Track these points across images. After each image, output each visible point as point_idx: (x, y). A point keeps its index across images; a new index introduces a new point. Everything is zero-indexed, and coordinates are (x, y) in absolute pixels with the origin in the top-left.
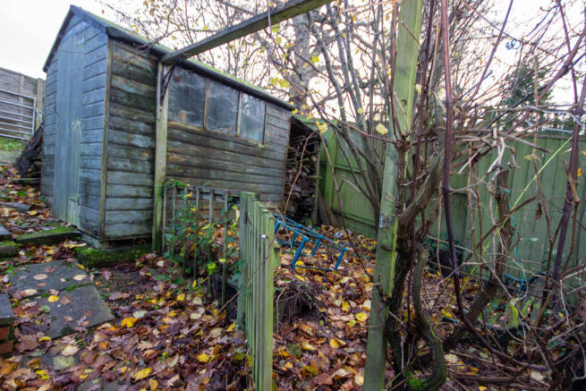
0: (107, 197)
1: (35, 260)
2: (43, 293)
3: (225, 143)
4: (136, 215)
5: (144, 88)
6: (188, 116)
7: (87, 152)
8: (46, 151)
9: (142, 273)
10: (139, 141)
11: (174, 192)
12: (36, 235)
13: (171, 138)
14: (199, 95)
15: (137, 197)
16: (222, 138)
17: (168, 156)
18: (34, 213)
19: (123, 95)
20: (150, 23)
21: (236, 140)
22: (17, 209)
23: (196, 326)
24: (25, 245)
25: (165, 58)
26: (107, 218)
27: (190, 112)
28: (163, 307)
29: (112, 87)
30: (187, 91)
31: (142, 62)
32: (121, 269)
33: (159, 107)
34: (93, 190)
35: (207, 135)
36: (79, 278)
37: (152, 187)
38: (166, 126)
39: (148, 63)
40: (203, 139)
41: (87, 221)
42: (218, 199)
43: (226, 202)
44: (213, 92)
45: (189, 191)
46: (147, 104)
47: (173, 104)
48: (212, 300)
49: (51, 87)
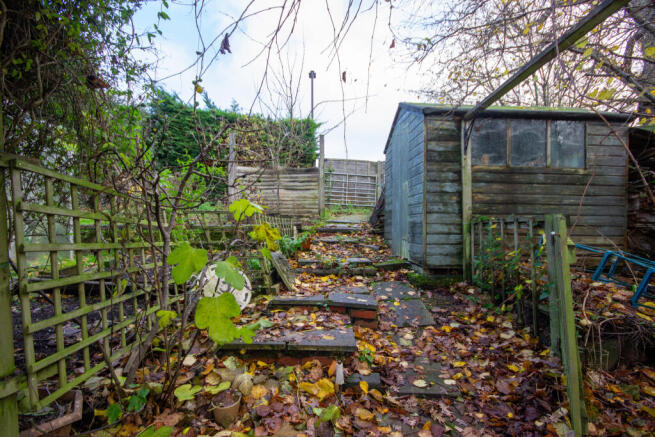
0: (427, 234)
1: (385, 279)
2: (390, 299)
3: (532, 176)
4: (448, 249)
5: (451, 144)
6: (490, 158)
7: (412, 202)
8: (387, 208)
9: (456, 297)
10: (449, 187)
11: (480, 227)
12: (384, 264)
13: (475, 180)
14: (501, 137)
15: (449, 234)
16: (530, 172)
17: (473, 197)
18: (381, 251)
19: (435, 154)
20: (454, 90)
21: (546, 171)
22: (373, 249)
23: (505, 344)
24: (379, 269)
25: (466, 116)
26: (428, 250)
27: (492, 155)
28: (474, 324)
29: (427, 151)
30: (487, 137)
31: (448, 125)
32: (439, 292)
33: (463, 156)
34: (418, 230)
35: (511, 172)
36: (411, 293)
37: (461, 225)
38: (470, 172)
39: (453, 124)
40: (508, 176)
41: (414, 254)
42: (523, 226)
43: (531, 228)
44: (515, 130)
45: (494, 223)
46: (454, 157)
47: (475, 151)
48: (523, 326)
49: (388, 164)
